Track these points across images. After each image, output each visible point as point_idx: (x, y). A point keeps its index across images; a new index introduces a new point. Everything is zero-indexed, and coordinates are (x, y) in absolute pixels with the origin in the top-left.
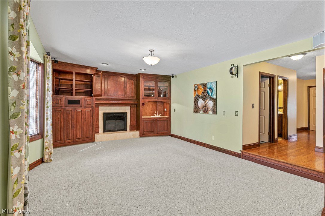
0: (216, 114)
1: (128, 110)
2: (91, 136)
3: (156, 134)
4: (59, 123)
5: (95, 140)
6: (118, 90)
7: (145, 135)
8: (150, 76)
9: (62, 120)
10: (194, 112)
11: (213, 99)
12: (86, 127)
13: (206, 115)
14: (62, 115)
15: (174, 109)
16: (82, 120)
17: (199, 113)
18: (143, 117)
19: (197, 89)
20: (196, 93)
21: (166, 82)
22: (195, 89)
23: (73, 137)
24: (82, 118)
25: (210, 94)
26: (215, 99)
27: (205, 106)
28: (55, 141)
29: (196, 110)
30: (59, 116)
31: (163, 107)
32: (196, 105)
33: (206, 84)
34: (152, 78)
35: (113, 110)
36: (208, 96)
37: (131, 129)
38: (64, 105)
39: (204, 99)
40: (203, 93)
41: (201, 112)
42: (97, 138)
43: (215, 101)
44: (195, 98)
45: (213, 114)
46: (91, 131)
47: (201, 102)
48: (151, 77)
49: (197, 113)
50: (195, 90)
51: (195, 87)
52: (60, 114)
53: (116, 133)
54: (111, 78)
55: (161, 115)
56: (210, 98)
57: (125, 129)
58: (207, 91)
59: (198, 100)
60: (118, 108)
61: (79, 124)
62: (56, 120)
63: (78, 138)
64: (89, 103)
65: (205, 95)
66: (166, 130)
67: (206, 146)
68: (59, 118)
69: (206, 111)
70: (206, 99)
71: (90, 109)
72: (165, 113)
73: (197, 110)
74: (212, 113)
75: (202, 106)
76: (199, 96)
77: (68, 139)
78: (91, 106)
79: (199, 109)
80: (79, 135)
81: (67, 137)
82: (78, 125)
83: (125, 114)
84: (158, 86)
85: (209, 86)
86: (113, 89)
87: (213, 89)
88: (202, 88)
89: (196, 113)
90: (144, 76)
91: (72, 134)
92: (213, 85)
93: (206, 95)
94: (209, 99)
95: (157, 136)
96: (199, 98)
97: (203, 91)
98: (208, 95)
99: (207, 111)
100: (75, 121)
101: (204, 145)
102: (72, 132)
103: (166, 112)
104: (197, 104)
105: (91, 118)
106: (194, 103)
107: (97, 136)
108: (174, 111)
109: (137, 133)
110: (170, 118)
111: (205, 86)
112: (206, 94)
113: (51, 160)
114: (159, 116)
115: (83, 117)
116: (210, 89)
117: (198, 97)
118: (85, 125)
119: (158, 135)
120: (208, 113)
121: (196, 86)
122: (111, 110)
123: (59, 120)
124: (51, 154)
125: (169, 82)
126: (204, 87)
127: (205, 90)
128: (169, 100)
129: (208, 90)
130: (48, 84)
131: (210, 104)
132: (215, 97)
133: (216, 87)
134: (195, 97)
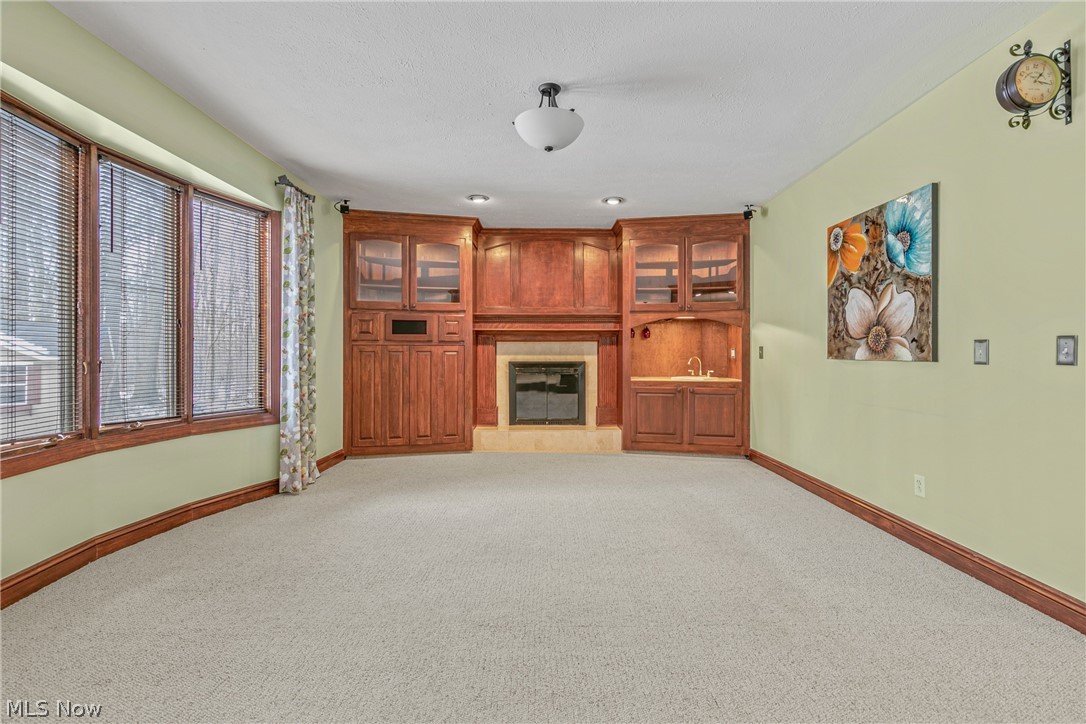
0: (935, 359)
1: (589, 354)
2: (460, 431)
3: (686, 447)
4: (370, 387)
5: (472, 446)
6: (554, 289)
7: (641, 445)
8: (659, 224)
9: (378, 379)
10: (830, 353)
11: (917, 281)
12: (445, 403)
13: (881, 366)
14: (377, 365)
15: (761, 348)
16: (434, 381)
17: (852, 358)
18: (633, 379)
19: (843, 246)
20: (838, 268)
21: (727, 240)
22: (834, 247)
23: (406, 429)
24: (434, 374)
25: (901, 259)
26: (927, 282)
27: (878, 323)
28: (362, 439)
29: (839, 343)
30: (370, 366)
31: (724, 343)
32: (836, 320)
33: (881, 209)
34: (668, 231)
35: (540, 354)
36: (892, 268)
37: (600, 422)
38: (382, 336)
39: (872, 288)
40: (867, 259)
41: (861, 352)
42: (483, 440)
43: (927, 289)
44: (834, 291)
45: (919, 360)
46: (461, 415)
47: (858, 306)
48: (663, 231)
49: (843, 358)
50: (832, 253)
51: (832, 239)
52: (372, 361)
53: (549, 429)
54: (531, 249)
55: (712, 375)
56: (900, 279)
57: (580, 420)
58: (884, 248)
59: (845, 295)
60: (556, 346)
61: (424, 392)
62: (363, 378)
63: (421, 434)
64: (452, 330)
65: (876, 269)
66: (726, 433)
67: (886, 523)
68: (370, 372)
69: (881, 348)
70: (881, 287)
71: (456, 348)
72: (733, 366)
73: (841, 345)
74: (910, 358)
75: (865, 323)
76: (847, 278)
77: (392, 435)
78: (458, 340)
79: (851, 341)
80: (424, 426)
81: (393, 428)
82: (422, 395)
83: (580, 369)
84: (691, 258)
85: (892, 219)
86: (538, 284)
87: (912, 227)
88: (863, 236)
89: (836, 358)
90: (635, 229)
91: (406, 421)
92: (914, 209)
93: (879, 266)
94: (894, 286)
95: (689, 452)
96: (851, 285)
97: (867, 251)
98: (888, 264)
99: (887, 344)
100: (413, 382)
101: (876, 517)
102: (406, 415)
103: (735, 360)
104: (840, 318)
105: (461, 376)
106: (830, 312)
107: (481, 433)
108: (761, 357)
109: (615, 434)
110: (745, 387)
111: (873, 222)
112: (883, 264)
113: (295, 489)
114: (707, 378)
115: (437, 374)
116: (905, 230)
117: (846, 285)
118: (442, 397)
119: (692, 448)
120: (893, 358)
121: (837, 230)
122: (533, 354)
123: (370, 379)
124: (295, 470)
125: (741, 238)
126: (872, 229)
127: (877, 242)
128: (739, 314)
129: (891, 238)
130: (286, 268)
131: (901, 307)
132: (924, 269)
133: (929, 214)
134: (833, 286)
